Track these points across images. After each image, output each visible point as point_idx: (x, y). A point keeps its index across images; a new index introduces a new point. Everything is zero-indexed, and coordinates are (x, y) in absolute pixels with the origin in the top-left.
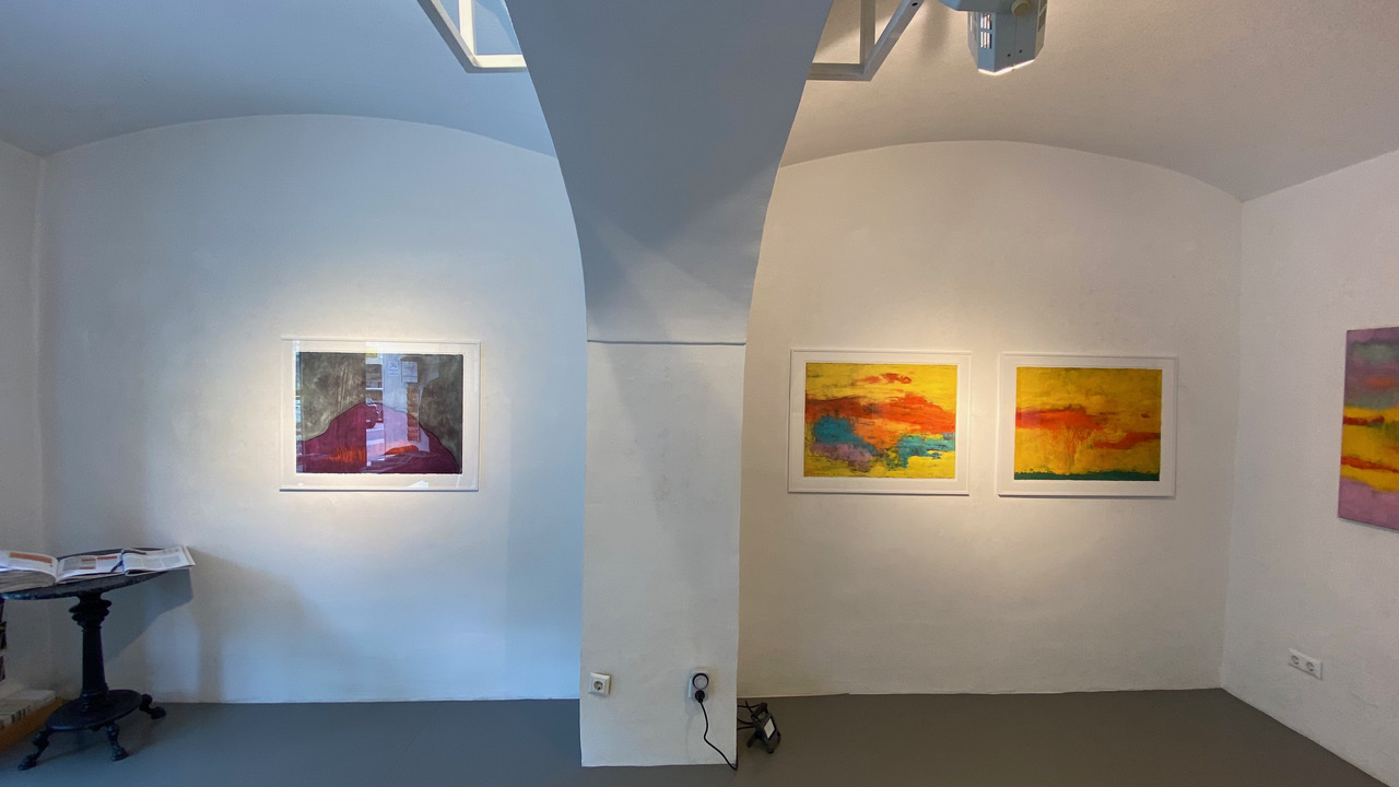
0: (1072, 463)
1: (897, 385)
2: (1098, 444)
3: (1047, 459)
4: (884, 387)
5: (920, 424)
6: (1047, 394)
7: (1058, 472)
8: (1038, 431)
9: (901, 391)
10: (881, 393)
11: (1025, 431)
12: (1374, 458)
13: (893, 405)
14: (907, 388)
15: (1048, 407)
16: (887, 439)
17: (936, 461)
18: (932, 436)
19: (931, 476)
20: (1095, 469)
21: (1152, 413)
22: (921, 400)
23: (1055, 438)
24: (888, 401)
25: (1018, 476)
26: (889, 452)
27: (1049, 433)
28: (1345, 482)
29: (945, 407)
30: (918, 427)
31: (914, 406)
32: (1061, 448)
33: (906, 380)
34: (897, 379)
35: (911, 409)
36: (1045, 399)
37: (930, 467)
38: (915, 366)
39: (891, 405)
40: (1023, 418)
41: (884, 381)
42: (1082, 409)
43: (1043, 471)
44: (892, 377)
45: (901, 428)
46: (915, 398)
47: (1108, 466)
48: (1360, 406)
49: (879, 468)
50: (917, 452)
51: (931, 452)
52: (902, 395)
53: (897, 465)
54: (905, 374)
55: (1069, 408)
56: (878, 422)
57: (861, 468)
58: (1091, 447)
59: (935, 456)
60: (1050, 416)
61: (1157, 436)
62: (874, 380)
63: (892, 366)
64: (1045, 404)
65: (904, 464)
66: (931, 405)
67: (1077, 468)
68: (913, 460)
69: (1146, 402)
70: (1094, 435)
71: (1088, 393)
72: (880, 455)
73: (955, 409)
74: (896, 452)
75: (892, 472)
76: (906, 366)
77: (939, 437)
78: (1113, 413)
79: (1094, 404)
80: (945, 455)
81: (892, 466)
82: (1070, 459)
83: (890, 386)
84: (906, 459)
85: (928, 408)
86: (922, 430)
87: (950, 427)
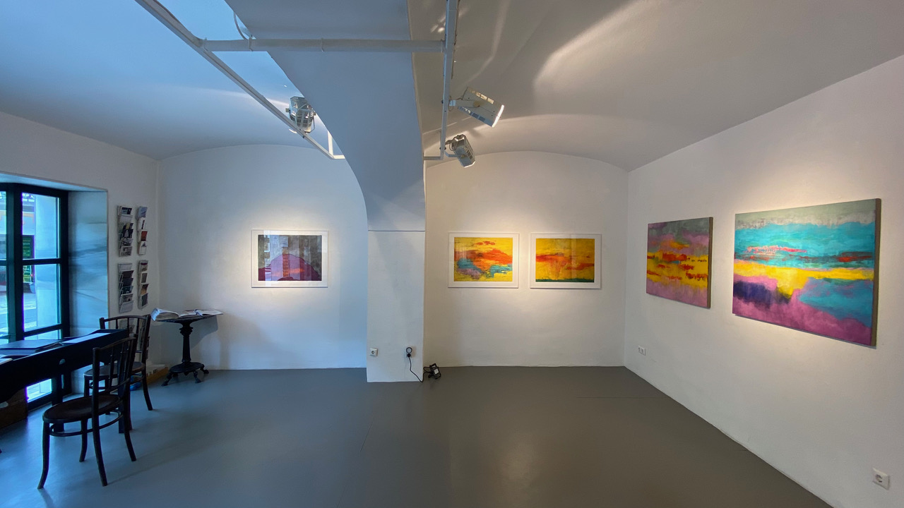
0: (559, 276)
1: (490, 245)
2: (568, 268)
3: (548, 274)
4: (485, 246)
5: (498, 260)
6: (548, 249)
7: (553, 279)
8: (544, 263)
9: (491, 248)
10: (484, 249)
11: (541, 264)
12: (653, 271)
14: (494, 247)
15: (547, 254)
16: (486, 267)
17: (505, 275)
18: (503, 265)
19: (503, 280)
20: (567, 278)
22: (499, 252)
23: (551, 266)
24: (486, 252)
25: (538, 281)
26: (486, 272)
27: (548, 264)
29: (508, 254)
30: (498, 262)
31: (496, 254)
32: (554, 269)
33: (493, 244)
34: (489, 243)
35: (494, 255)
36: (547, 251)
37: (502, 277)
38: (497, 238)
39: (488, 253)
40: (541, 258)
41: (484, 244)
42: (563, 255)
43: (547, 278)
44: (487, 243)
45: (491, 262)
46: (497, 251)
50: (498, 271)
51: (502, 272)
52: (491, 250)
53: (490, 277)
54: (491, 241)
55: (558, 254)
56: (482, 260)
57: (477, 278)
58: (566, 269)
59: (505, 273)
60: (547, 257)
62: (481, 244)
63: (489, 238)
65: (493, 276)
66: (503, 253)
67: (561, 277)
68: (497, 275)
72: (483, 273)
73: (512, 255)
74: (490, 271)
75: (488, 279)
76: (493, 239)
77: (505, 265)
78: (575, 256)
79: (567, 253)
80: (508, 273)
81: (488, 277)
82: (558, 274)
83: (487, 246)
84: (493, 274)
85: (501, 254)
86: (500, 263)
87: (511, 262)
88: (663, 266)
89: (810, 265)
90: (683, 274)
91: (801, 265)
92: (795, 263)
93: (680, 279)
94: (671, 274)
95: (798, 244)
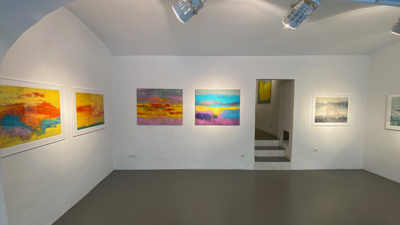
0: (89, 123)
1: (39, 98)
2: (95, 116)
3: (84, 122)
4: (33, 98)
5: (49, 114)
6: (83, 101)
7: (87, 126)
8: (82, 113)
9: (41, 101)
10: (33, 102)
11: (79, 114)
12: (143, 113)
13: (38, 107)
15: (83, 106)
16: (37, 122)
17: (55, 128)
18: (53, 119)
19: (54, 135)
20: (94, 123)
21: (102, 106)
22: (48, 105)
23: (86, 115)
24: (36, 105)
25: (79, 129)
26: (38, 128)
27: (84, 113)
28: (138, 118)
29: (57, 107)
31: (46, 107)
32: (87, 118)
33: (42, 96)
34: (39, 95)
35: (44, 108)
36: (83, 103)
37: (53, 131)
38: (46, 90)
40: (79, 109)
41: (34, 96)
42: (90, 106)
43: (84, 126)
44: (37, 94)
45: (42, 117)
46: (46, 103)
47: (96, 122)
48: (140, 103)
49: (34, 136)
50: (48, 126)
51: (53, 125)
52: (41, 102)
53: (41, 133)
54: (41, 93)
55: (88, 106)
57: (26, 139)
58: (93, 117)
59: (55, 127)
60: (84, 108)
61: (104, 112)
62: (29, 95)
63: (36, 89)
65: (44, 132)
66: (52, 106)
67: (91, 124)
68: (48, 130)
69: (101, 103)
70: (93, 113)
71: (91, 101)
72: (35, 130)
73: (60, 108)
74: (40, 127)
75: (40, 137)
76: (42, 90)
77: (55, 119)
78: (96, 107)
79: (93, 104)
80: (58, 126)
81: (39, 134)
83: (36, 98)
84: (45, 130)
85: (51, 108)
86: (49, 117)
87: (59, 115)
88: (152, 110)
89: (223, 106)
90: (167, 113)
91: (221, 106)
92: (219, 106)
93: (165, 115)
94: (158, 114)
95: (220, 100)
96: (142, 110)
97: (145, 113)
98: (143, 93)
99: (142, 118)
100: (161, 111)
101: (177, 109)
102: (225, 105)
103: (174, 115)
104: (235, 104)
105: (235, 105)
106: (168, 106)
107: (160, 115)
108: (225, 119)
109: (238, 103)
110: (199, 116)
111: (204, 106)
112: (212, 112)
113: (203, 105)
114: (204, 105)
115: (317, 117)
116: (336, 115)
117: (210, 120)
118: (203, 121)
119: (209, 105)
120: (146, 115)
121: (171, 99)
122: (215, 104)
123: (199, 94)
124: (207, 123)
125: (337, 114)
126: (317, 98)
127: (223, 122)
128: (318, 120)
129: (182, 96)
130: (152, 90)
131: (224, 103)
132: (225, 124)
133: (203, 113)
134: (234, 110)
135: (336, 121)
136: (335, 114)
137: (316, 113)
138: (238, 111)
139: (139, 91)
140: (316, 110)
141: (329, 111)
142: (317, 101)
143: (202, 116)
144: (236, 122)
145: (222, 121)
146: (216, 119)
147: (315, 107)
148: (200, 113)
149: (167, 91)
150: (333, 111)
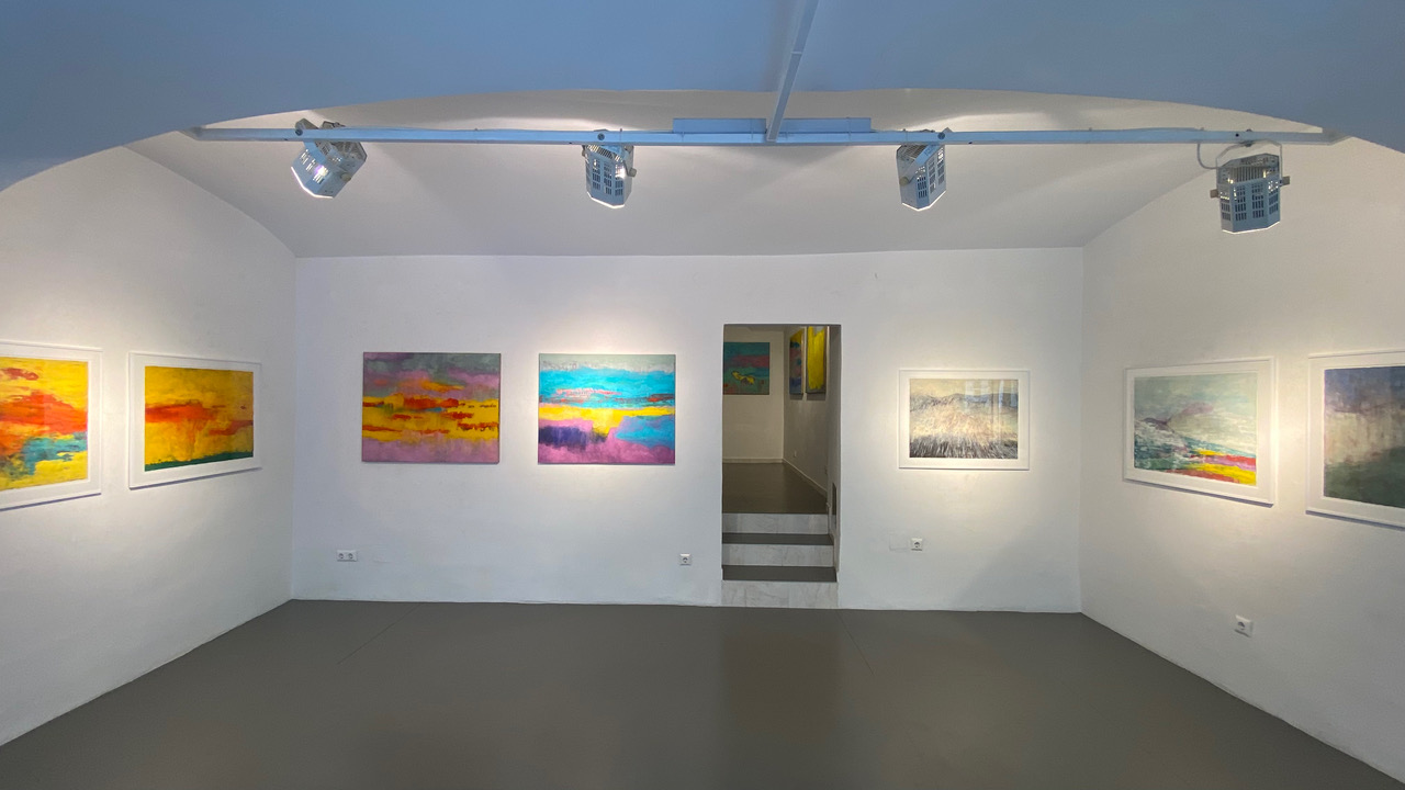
0: (193, 451)
1: (21, 382)
2: (213, 432)
3: (172, 449)
4: (6, 384)
5: (50, 424)
6: (172, 391)
7: (181, 459)
8: (164, 424)
9: (26, 389)
11: (155, 426)
12: (380, 425)
13: (15, 406)
14: (34, 385)
15: (173, 403)
16: (11, 443)
17: (67, 463)
18: (62, 437)
19: (62, 480)
20: (211, 453)
21: (247, 406)
22: (51, 399)
23: (179, 429)
24: (10, 400)
25: (148, 468)
26: (13, 460)
27: (175, 426)
28: (365, 441)
29: (76, 405)
30: (46, 428)
31: (41, 406)
32: (183, 438)
33: (32, 377)
34: (21, 375)
35: (37, 409)
36: (170, 396)
37: (60, 470)
38: (44, 362)
40: (155, 413)
41: (6, 376)
42: (199, 404)
43: (170, 460)
44: (15, 374)
45: (25, 430)
46: (42, 396)
47: (219, 450)
48: (371, 396)
50: (46, 455)
51: (61, 454)
52: (28, 393)
53: (22, 474)
54: (29, 368)
55: (189, 403)
58: (206, 435)
59: (66, 458)
60: (174, 410)
61: (251, 423)
63: (14, 360)
64: (169, 400)
65: (30, 471)
66: (61, 404)
67: (197, 454)
68: (43, 464)
69: (243, 397)
70: (210, 425)
71: (203, 390)
73: (86, 407)
74: (21, 458)
76: (32, 361)
77: (69, 437)
78: (223, 406)
79: (208, 400)
80: (76, 455)
81: (15, 475)
82: (191, 447)
83: (13, 383)
84: (33, 465)
85: (57, 407)
86: (51, 431)
87: (84, 426)
88: (405, 418)
89: (625, 406)
90: (452, 426)
91: (617, 406)
92: (610, 404)
93: (446, 432)
94: (425, 428)
95: (612, 387)
96: (377, 418)
97: (386, 425)
98: (381, 367)
99: (376, 440)
100: (432, 420)
101: (481, 415)
102: (629, 401)
103: (472, 433)
104: (658, 400)
105: (660, 402)
106: (455, 403)
107: (429, 431)
108: (629, 445)
109: (668, 397)
110: (550, 436)
111: (564, 406)
112: (590, 422)
113: (561, 401)
114: (566, 401)
115: (916, 440)
116: (979, 434)
117: (583, 447)
118: (563, 450)
119: (580, 402)
120: (388, 433)
121: (464, 383)
122: (597, 399)
123: (549, 368)
124: (573, 456)
125: (980, 431)
126: (912, 381)
127: (624, 456)
128: (920, 449)
129: (497, 374)
130: (409, 356)
131: (626, 394)
132: (629, 459)
133: (561, 425)
134: (658, 418)
135: (978, 453)
136: (976, 432)
137: (912, 428)
138: (671, 419)
139: (370, 360)
140: (913, 420)
141: (953, 422)
142: (913, 391)
143: (560, 436)
144: (663, 453)
145: (622, 452)
146: (601, 445)
147: (908, 408)
148: (552, 425)
149: (453, 359)
150: (968, 421)
